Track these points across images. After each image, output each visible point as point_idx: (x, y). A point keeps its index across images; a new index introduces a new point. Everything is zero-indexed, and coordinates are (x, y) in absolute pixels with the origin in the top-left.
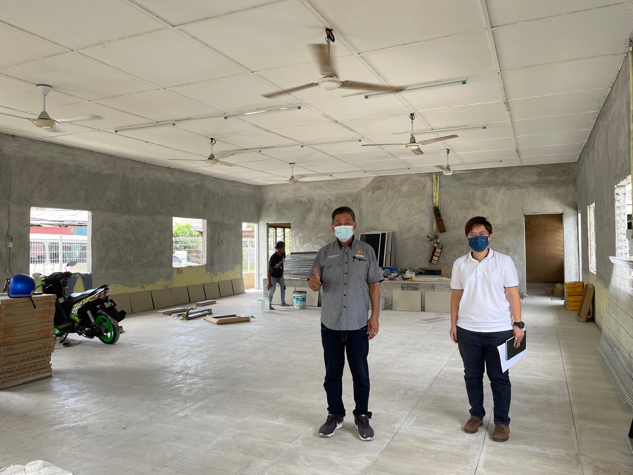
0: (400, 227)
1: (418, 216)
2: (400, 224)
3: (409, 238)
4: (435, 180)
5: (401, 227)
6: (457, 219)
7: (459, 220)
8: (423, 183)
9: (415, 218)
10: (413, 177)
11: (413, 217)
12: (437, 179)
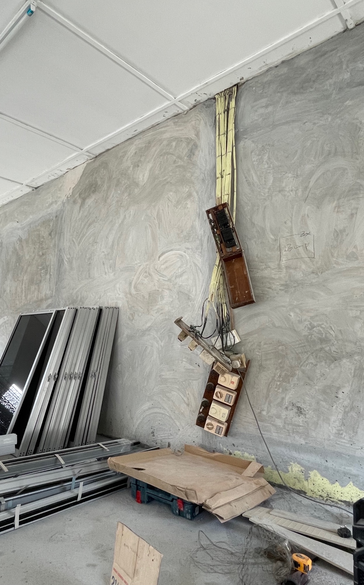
0: (131, 294)
1: (174, 252)
2: (130, 284)
3: (149, 329)
4: (222, 117)
5: (133, 292)
6: (305, 247)
7: (310, 248)
8: (189, 141)
9: (166, 262)
10: (164, 132)
11: (161, 259)
12: (227, 110)
